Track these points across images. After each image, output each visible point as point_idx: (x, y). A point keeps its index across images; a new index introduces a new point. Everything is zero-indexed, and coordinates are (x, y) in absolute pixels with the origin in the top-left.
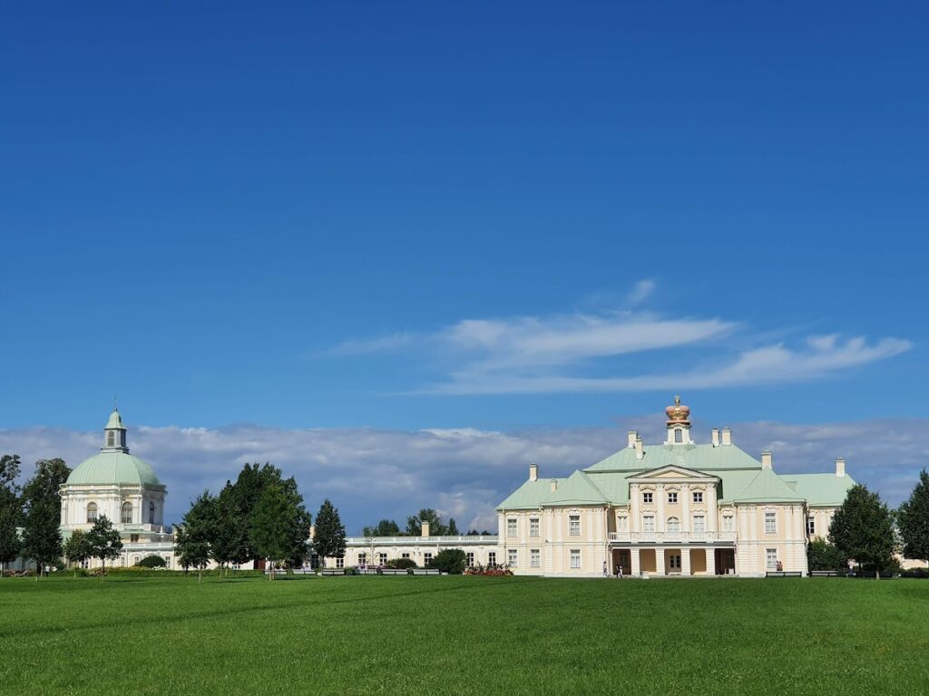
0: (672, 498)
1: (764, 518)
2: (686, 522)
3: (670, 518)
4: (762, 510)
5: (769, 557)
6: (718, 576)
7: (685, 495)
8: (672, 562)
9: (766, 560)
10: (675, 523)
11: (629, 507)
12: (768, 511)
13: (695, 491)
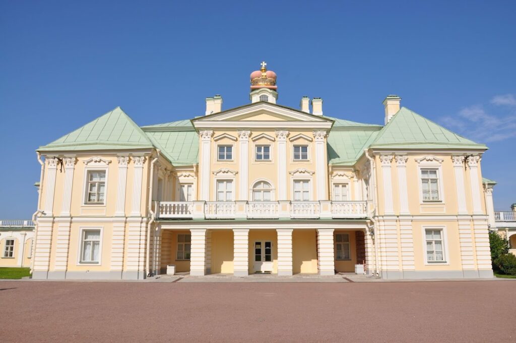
0: (262, 153)
1: (420, 176)
2: (282, 187)
3: (259, 183)
4: (416, 163)
5: (429, 243)
6: (339, 277)
7: (281, 149)
8: (258, 251)
9: (425, 248)
10: (266, 191)
11: (195, 169)
12: (425, 164)
13: (297, 143)
